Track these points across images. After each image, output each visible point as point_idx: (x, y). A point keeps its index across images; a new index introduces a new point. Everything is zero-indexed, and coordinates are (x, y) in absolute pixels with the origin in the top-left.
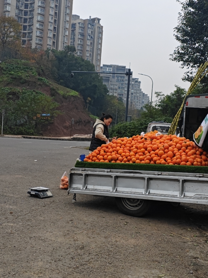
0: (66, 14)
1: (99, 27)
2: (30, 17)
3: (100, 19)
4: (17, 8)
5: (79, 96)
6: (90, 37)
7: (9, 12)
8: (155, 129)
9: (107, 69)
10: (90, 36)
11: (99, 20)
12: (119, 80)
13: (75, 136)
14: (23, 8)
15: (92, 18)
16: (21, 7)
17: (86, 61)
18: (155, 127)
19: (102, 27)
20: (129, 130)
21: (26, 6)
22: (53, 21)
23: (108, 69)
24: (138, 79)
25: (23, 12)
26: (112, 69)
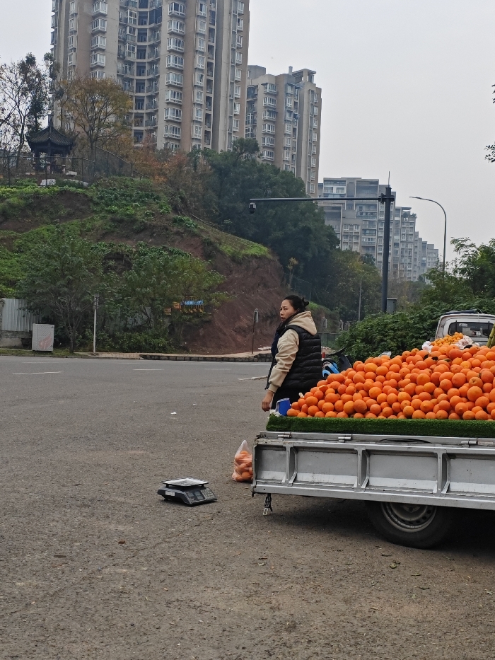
0: (234, 66)
1: (313, 91)
2: (151, 76)
3: (315, 73)
4: (121, 57)
5: (269, 256)
6: (292, 115)
7: (102, 67)
8: (455, 328)
9: (335, 188)
10: (290, 112)
11: (311, 74)
12: (364, 214)
13: (263, 350)
14: (133, 57)
15: (294, 70)
16: (129, 55)
17: (284, 172)
18: (457, 323)
19: (320, 90)
20: (391, 333)
21: (141, 53)
22: (203, 84)
23: (338, 189)
24: (409, 209)
25: (135, 68)
26: (345, 188)
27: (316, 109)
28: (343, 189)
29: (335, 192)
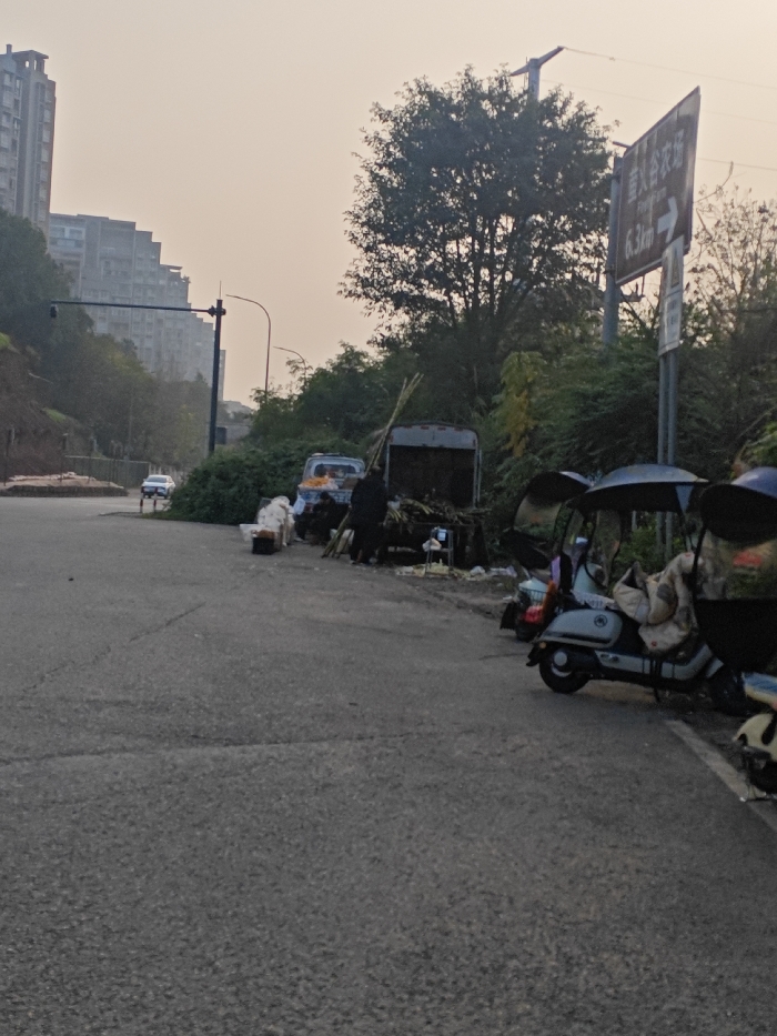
1: (43, 86)
3: (47, 57)
5: (12, 348)
6: (8, 120)
9: (67, 229)
10: (8, 115)
11: (41, 58)
12: (113, 273)
13: (18, 480)
15: (14, 50)
17: (13, 218)
19: (53, 84)
23: (72, 232)
24: (179, 268)
26: (84, 230)
27: (47, 114)
28: (80, 232)
29: (67, 235)
